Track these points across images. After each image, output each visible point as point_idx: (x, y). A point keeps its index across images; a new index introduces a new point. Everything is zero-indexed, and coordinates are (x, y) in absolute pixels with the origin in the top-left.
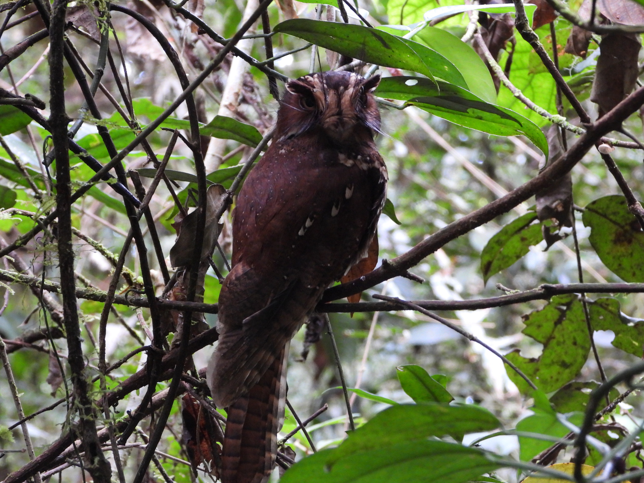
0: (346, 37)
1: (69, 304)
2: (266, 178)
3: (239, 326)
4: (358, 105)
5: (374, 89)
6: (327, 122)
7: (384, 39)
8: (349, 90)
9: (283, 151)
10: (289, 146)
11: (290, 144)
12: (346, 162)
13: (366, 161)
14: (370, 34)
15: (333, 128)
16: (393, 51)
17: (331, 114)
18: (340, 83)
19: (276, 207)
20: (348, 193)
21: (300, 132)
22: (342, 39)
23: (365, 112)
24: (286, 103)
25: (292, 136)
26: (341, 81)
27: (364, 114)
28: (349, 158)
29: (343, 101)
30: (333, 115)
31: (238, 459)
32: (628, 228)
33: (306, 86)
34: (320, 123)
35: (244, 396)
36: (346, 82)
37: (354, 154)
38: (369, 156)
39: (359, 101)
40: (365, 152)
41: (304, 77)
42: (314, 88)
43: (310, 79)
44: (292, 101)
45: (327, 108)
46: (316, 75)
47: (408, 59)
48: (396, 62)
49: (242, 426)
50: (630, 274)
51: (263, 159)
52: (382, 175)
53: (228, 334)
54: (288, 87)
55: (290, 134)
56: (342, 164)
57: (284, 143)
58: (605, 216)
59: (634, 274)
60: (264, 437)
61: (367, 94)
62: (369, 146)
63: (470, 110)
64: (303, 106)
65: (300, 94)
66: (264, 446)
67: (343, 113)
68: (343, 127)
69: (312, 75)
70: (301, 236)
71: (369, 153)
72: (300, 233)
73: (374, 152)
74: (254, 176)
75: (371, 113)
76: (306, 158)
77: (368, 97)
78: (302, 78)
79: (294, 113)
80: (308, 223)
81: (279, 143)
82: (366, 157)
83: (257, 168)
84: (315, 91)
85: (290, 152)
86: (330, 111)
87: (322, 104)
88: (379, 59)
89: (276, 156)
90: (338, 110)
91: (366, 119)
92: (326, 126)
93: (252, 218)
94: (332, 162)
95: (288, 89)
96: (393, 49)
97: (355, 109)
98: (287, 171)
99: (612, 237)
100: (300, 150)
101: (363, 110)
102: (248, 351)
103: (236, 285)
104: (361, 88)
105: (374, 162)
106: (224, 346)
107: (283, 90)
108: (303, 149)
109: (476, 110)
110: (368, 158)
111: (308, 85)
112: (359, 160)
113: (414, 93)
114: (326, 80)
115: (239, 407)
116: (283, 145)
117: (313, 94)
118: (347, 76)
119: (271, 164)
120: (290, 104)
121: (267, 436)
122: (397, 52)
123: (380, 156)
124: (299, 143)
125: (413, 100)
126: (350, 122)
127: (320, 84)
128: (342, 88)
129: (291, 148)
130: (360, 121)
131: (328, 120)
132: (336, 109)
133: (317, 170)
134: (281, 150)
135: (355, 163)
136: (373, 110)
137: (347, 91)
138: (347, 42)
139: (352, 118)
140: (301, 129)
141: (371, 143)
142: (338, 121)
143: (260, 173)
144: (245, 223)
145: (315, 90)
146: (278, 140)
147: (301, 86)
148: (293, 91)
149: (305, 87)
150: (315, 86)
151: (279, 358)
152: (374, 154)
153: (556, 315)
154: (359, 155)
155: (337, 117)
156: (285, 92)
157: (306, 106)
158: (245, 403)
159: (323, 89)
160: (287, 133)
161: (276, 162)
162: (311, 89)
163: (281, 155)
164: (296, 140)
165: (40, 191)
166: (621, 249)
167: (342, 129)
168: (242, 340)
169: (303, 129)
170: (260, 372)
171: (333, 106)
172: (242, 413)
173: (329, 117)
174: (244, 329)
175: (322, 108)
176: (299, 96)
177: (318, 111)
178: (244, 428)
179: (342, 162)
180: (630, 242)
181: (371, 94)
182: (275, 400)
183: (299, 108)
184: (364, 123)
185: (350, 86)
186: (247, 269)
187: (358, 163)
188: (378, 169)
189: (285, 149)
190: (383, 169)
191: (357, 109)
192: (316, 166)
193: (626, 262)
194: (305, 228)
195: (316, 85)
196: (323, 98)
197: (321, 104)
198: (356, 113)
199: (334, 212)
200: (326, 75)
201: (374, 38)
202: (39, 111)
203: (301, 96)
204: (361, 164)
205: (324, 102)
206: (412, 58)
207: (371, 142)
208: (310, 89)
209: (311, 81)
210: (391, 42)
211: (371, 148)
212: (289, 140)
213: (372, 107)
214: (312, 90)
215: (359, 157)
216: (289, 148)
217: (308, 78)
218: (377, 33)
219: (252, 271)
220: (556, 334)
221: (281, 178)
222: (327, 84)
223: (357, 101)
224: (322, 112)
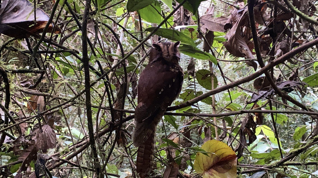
1: (90, 122)
3: (142, 122)
9: (152, 66)
11: (154, 64)
13: (177, 69)
19: (152, 85)
20: (174, 80)
21: (156, 60)
28: (172, 68)
29: (169, 49)
31: (142, 164)
32: (205, 76)
34: (162, 56)
35: (144, 144)
38: (178, 67)
45: (164, 51)
47: (184, 39)
48: (180, 40)
49: (143, 153)
50: (204, 86)
53: (138, 124)
55: (153, 61)
56: (171, 71)
57: (152, 64)
58: (200, 73)
59: (205, 86)
60: (150, 156)
63: (196, 53)
66: (150, 159)
67: (169, 52)
70: (160, 94)
72: (160, 93)
80: (162, 90)
81: (150, 64)
84: (161, 46)
88: (175, 39)
93: (144, 88)
94: (168, 70)
98: (154, 73)
99: (201, 78)
100: (157, 66)
102: (144, 130)
103: (140, 109)
105: (180, 70)
106: (137, 128)
109: (198, 53)
114: (164, 43)
115: (142, 147)
118: (170, 42)
121: (151, 156)
124: (157, 64)
129: (154, 66)
141: (177, 63)
144: (142, 90)
148: (154, 47)
151: (154, 131)
153: (187, 94)
154: (175, 67)
155: (167, 54)
158: (144, 146)
163: (151, 68)
165: (75, 70)
166: (203, 80)
168: (142, 126)
170: (148, 136)
171: (166, 51)
172: (143, 149)
173: (165, 54)
174: (143, 123)
177: (162, 52)
178: (144, 154)
180: (205, 79)
182: (153, 144)
186: (143, 104)
187: (175, 70)
192: (163, 71)
193: (204, 83)
194: (161, 92)
199: (170, 86)
201: (175, 33)
202: (77, 54)
203: (156, 48)
205: (163, 49)
208: (159, 46)
219: (145, 105)
220: (187, 98)
222: (164, 45)
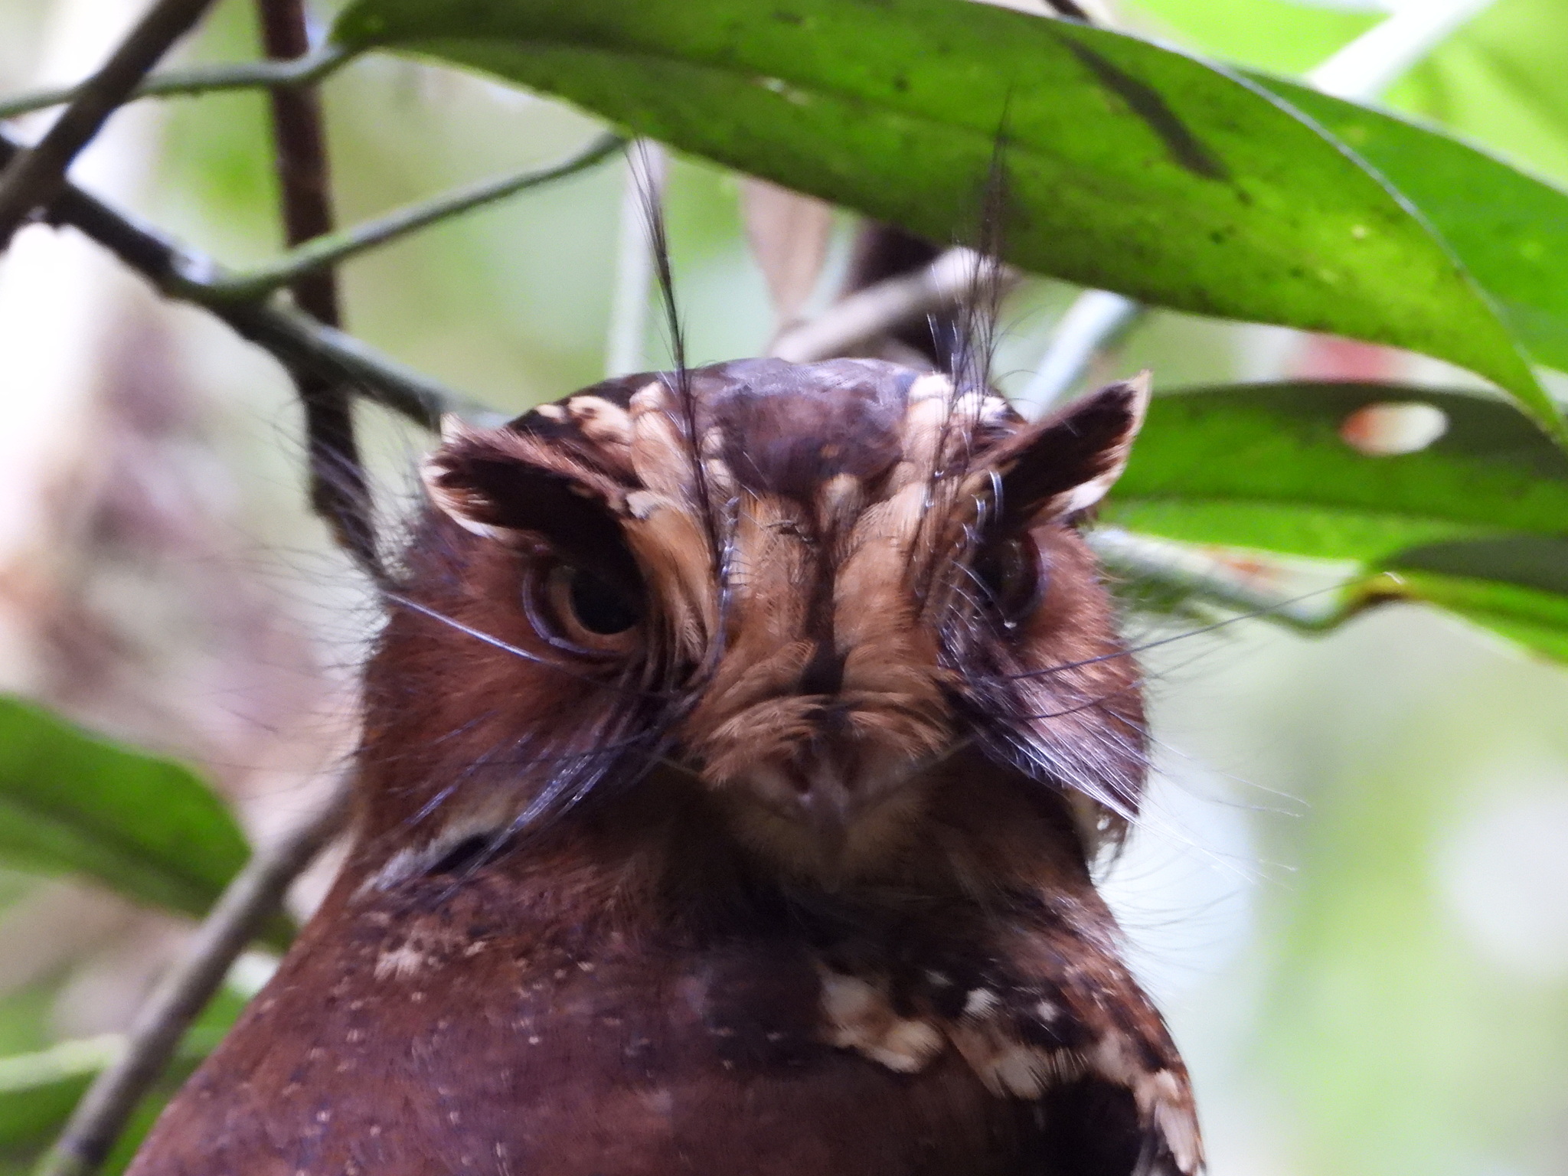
0: (885, 90)
2: (281, 1153)
4: (965, 614)
5: (1086, 494)
6: (730, 744)
7: (1175, 102)
8: (896, 501)
9: (406, 959)
10: (447, 919)
11: (457, 906)
12: (881, 1038)
13: (1030, 1033)
14: (1068, 66)
15: (772, 785)
16: (1244, 198)
17: (757, 684)
18: (831, 452)
21: (528, 815)
22: (855, 101)
23: (1013, 669)
24: (426, 597)
25: (472, 847)
26: (838, 438)
27: (1007, 682)
28: (906, 1010)
29: (848, 583)
30: (774, 691)
33: (578, 470)
34: (675, 751)
36: (873, 444)
37: (939, 979)
38: (1055, 991)
39: (967, 583)
40: (1024, 964)
41: (564, 403)
42: (634, 483)
43: (608, 417)
44: (471, 590)
45: (731, 638)
46: (650, 395)
47: (1355, 258)
48: (1266, 276)
51: (258, 1018)
52: (1157, 1136)
54: (445, 482)
55: (453, 833)
56: (851, 1053)
57: (414, 900)
61: (1037, 532)
62: (1052, 922)
64: (557, 627)
65: (529, 536)
67: (851, 672)
68: (851, 776)
69: (621, 393)
71: (1050, 972)
73: (1092, 964)
74: (194, 1139)
75: (1066, 676)
76: (579, 1007)
77: (1048, 557)
78: (551, 411)
79: (487, 678)
81: (376, 902)
82: (1033, 1000)
83: (213, 1087)
84: (638, 510)
85: (454, 961)
86: (752, 659)
87: (695, 610)
88: (1139, 252)
89: (353, 995)
90: (809, 651)
91: (1024, 716)
92: (720, 771)
94: (774, 1037)
95: (443, 500)
96: (1250, 184)
97: (942, 646)
98: (441, 1107)
100: (525, 953)
101: (999, 651)
104: (987, 485)
105: (1094, 1037)
107: (407, 506)
108: (554, 942)
110: (1047, 1011)
111: (592, 466)
112: (979, 1023)
113: (1408, 511)
114: (724, 422)
116: (401, 916)
117: (621, 531)
118: (887, 398)
119: (316, 1053)
120: (453, 608)
122: (1270, 199)
123: (1137, 991)
124: (525, 897)
125: (1408, 560)
126: (903, 740)
127: (677, 460)
128: (842, 486)
129: (461, 939)
130: (982, 733)
131: (733, 726)
132: (792, 647)
133: (661, 1100)
134: (396, 945)
135: (949, 1045)
136: (1078, 648)
137: (876, 510)
138: (895, 123)
139: (920, 711)
140: (531, 794)
141: (1072, 902)
142: (812, 733)
143: (232, 1116)
145: (638, 502)
146: (370, 882)
147: (539, 473)
148: (478, 515)
149: (564, 481)
150: (644, 473)
152: (1090, 983)
154: (980, 984)
155: (801, 704)
156: (416, 521)
157: (572, 622)
159: (701, 493)
160: (429, 829)
161: (354, 1035)
162: (613, 492)
163: (394, 987)
164: (498, 882)
167: (840, 796)
169: (547, 795)
171: (777, 626)
173: (748, 702)
175: (695, 638)
176: (523, 547)
177: (663, 657)
179: (849, 1036)
181: (1069, 537)
183: (524, 636)
184: (1011, 749)
185: (903, 469)
187: (969, 1044)
188: (1126, 1095)
189: (418, 946)
190: (1161, 1095)
191: (958, 647)
192: (655, 1065)
195: (648, 460)
196: (694, 558)
197: (681, 608)
198: (947, 675)
200: (727, 391)
201: (1096, 97)
203: (540, 547)
204: (995, 1049)
205: (704, 591)
206: (1389, 249)
207: (1079, 894)
208: (601, 498)
209: (611, 438)
210: (1231, 126)
211: (1073, 933)
212: (448, 880)
213: (1075, 629)
214: (615, 504)
215: (980, 1000)
216: (447, 936)
217: (590, 413)
218: (1122, 61)
221: (390, 1156)
222: (731, 456)
223: (954, 586)
224: (690, 667)
